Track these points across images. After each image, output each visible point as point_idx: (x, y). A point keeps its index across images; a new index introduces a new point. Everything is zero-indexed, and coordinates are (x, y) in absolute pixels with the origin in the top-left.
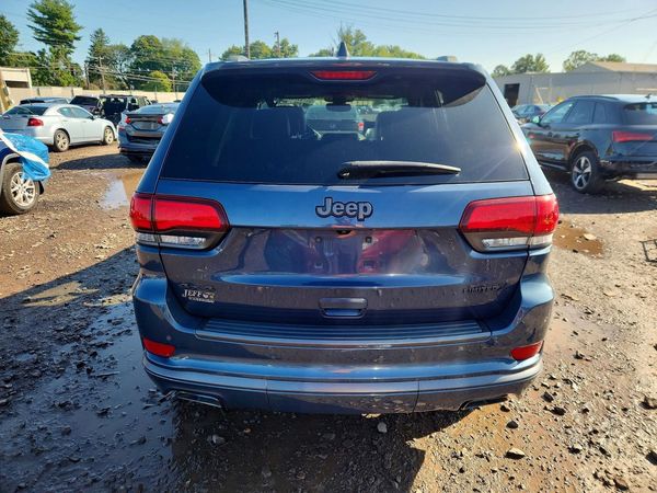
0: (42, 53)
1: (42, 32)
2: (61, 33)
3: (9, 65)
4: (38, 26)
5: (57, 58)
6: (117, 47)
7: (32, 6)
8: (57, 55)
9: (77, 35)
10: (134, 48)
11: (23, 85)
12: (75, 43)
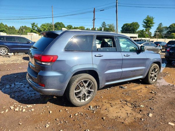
0: (143, 30)
1: (145, 25)
2: (149, 25)
3: (135, 33)
4: (144, 24)
5: (146, 31)
6: (164, 27)
7: (144, 19)
8: (146, 30)
9: (153, 25)
10: (169, 27)
11: (136, 37)
12: (152, 27)
